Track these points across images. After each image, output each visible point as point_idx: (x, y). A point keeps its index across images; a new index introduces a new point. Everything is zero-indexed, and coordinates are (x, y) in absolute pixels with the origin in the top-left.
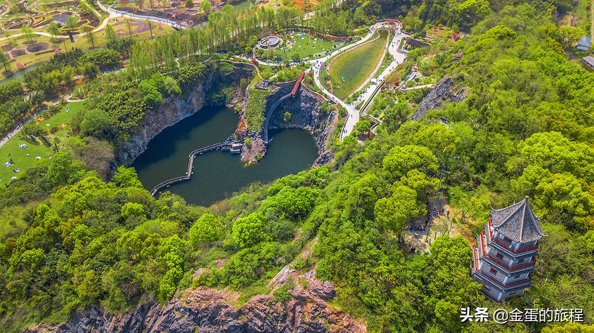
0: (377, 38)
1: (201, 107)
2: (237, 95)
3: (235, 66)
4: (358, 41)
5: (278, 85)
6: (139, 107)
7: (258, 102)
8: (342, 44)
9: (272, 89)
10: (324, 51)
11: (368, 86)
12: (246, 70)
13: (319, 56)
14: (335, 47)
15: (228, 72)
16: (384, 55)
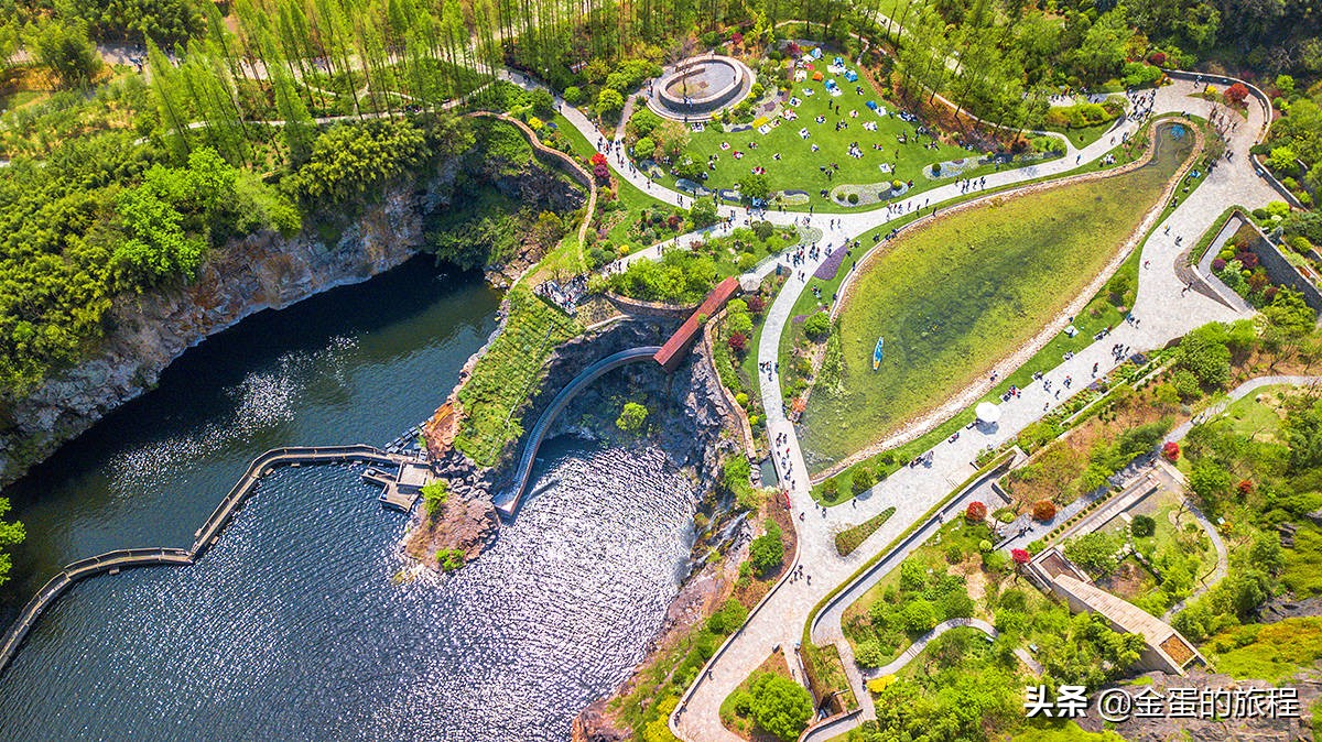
0: (1130, 166)
1: (405, 258)
2: (524, 254)
3: (536, 156)
4: (1047, 157)
5: (620, 306)
6: (96, 278)
7: (527, 353)
8: (972, 161)
9: (594, 318)
10: (883, 178)
11: (949, 430)
12: (565, 185)
13: (853, 199)
14: (936, 171)
15: (513, 166)
16: (1106, 275)
